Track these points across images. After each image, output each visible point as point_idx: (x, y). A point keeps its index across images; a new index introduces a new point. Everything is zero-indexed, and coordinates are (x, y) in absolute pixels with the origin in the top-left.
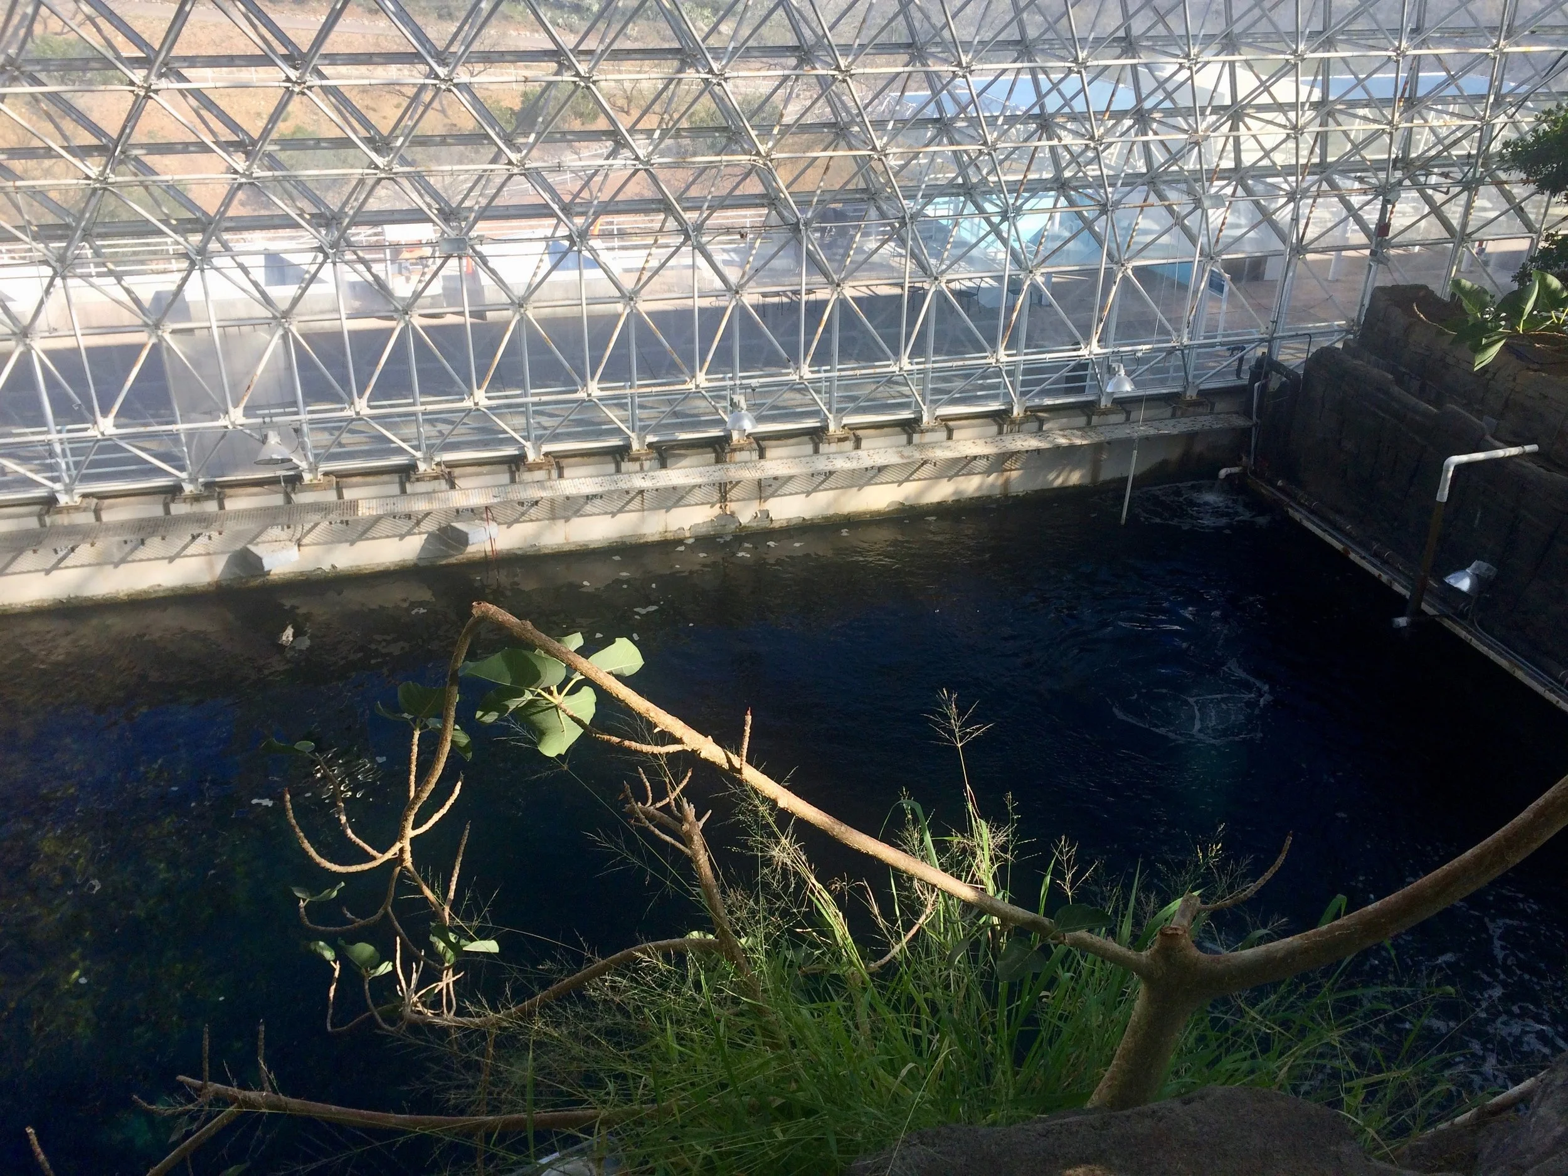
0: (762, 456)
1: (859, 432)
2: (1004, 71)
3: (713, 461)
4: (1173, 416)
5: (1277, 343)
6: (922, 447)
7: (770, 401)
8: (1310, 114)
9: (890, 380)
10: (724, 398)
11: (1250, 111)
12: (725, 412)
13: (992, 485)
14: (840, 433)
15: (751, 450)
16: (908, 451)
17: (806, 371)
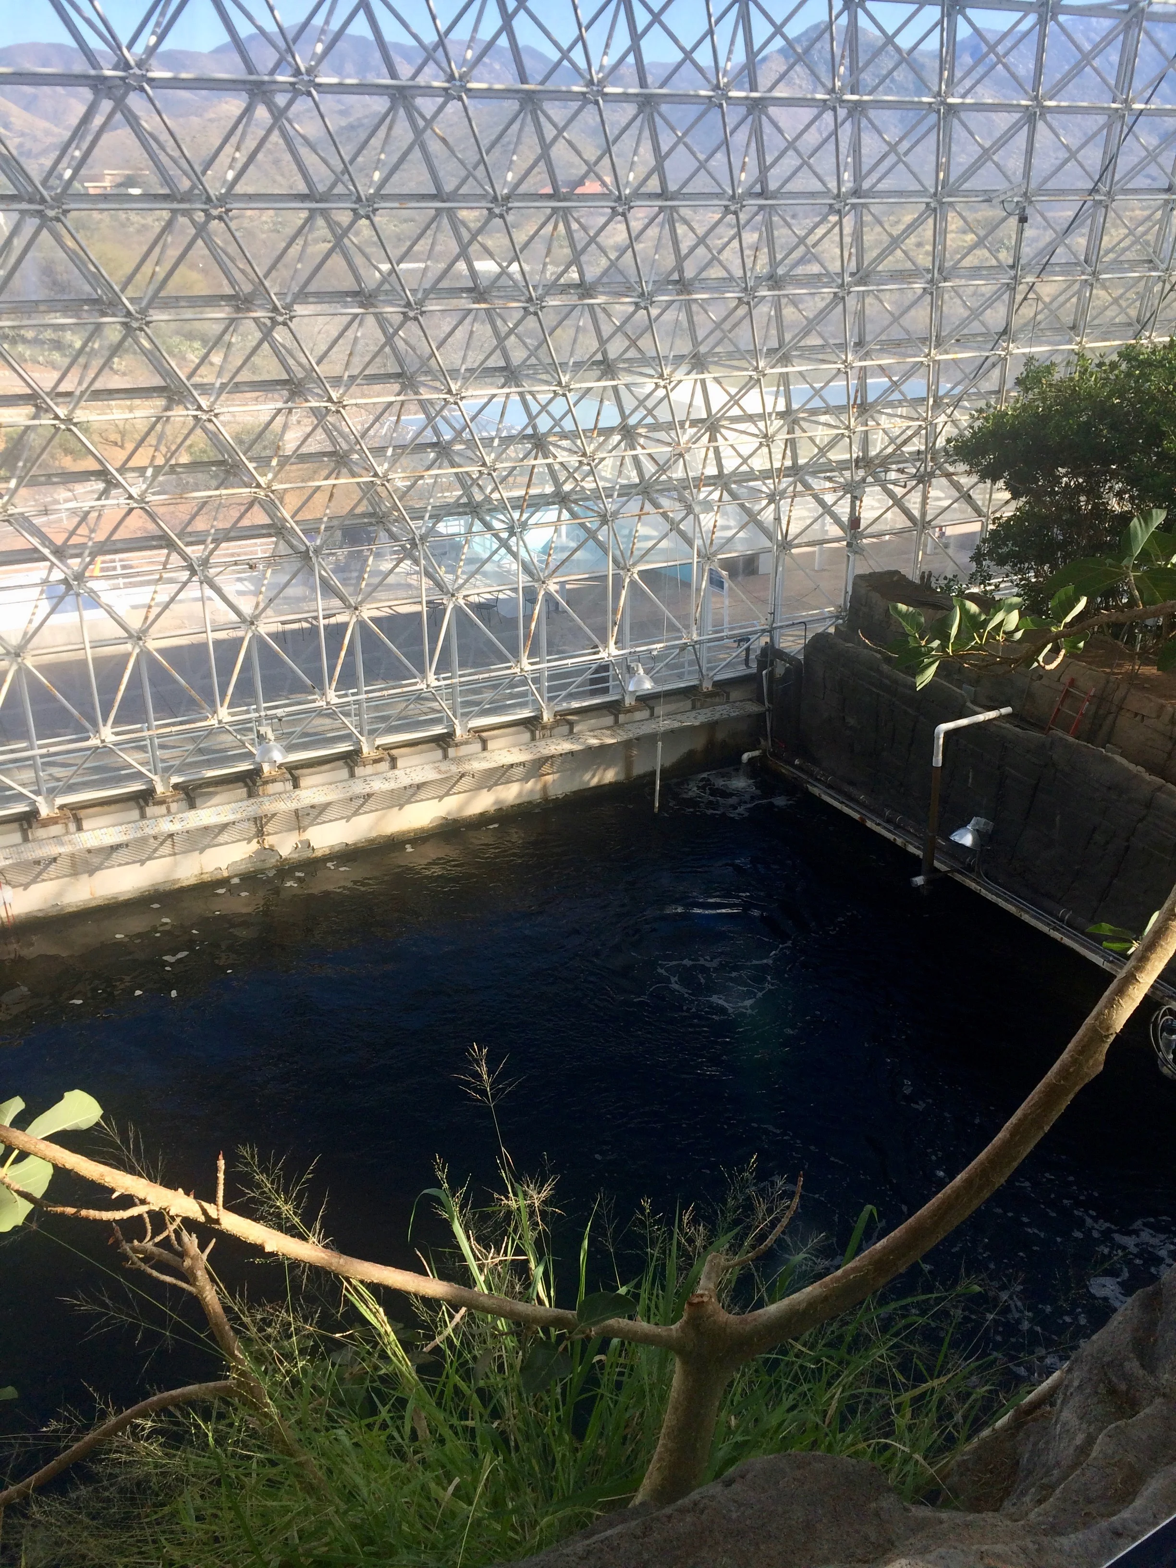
0: (296, 786)
1: (394, 752)
2: (494, 396)
3: (245, 795)
4: (694, 708)
5: (777, 633)
6: (458, 760)
7: (298, 729)
8: (777, 423)
9: (420, 698)
10: (250, 729)
11: (723, 423)
12: (253, 744)
13: (532, 791)
14: (374, 754)
15: (284, 780)
16: (444, 766)
17: (332, 696)
